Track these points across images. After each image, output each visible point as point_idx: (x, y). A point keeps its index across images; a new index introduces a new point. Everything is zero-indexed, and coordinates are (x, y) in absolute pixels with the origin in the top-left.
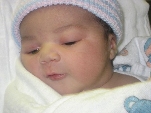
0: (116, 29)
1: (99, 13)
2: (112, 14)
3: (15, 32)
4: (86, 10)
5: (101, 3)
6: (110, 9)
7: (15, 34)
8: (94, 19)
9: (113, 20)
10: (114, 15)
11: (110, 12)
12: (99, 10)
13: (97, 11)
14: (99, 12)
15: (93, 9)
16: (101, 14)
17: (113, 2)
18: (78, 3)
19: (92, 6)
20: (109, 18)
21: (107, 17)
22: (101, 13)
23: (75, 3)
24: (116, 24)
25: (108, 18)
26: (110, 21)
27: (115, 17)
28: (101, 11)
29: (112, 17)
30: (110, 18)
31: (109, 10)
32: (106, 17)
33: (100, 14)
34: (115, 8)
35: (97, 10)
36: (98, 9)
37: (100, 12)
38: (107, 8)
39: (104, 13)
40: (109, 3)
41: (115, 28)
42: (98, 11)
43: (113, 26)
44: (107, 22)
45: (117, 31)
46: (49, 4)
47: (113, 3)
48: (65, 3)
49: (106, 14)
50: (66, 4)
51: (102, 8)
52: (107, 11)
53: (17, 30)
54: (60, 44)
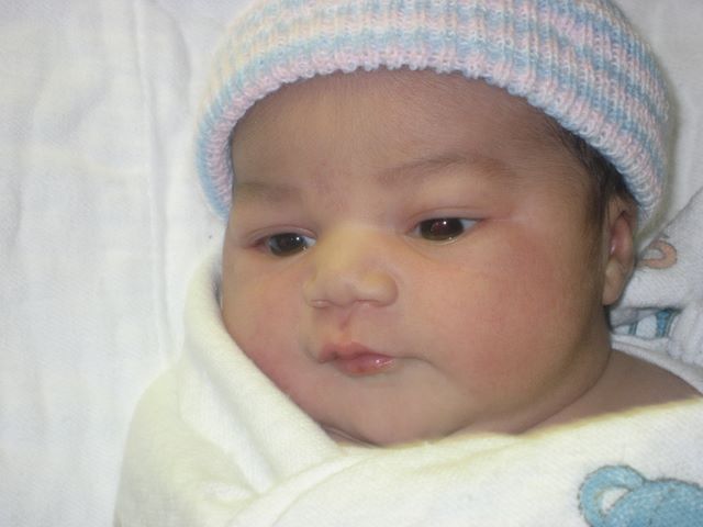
0: (639, 178)
1: (573, 116)
2: (629, 119)
3: (211, 156)
4: (524, 99)
5: (586, 71)
6: (621, 97)
7: (209, 164)
8: (552, 135)
9: (632, 144)
10: (635, 121)
11: (619, 110)
12: (577, 104)
13: (566, 108)
14: (576, 108)
15: (551, 98)
16: (582, 119)
17: (635, 64)
18: (490, 69)
19: (548, 83)
20: (615, 134)
21: (608, 132)
22: (581, 114)
23: (475, 68)
24: (641, 158)
25: (611, 135)
26: (617, 148)
27: (639, 131)
28: (583, 107)
29: (625, 132)
30: (619, 133)
31: (615, 100)
32: (603, 130)
33: (576, 119)
34: (643, 92)
35: (566, 102)
36: (569, 97)
37: (578, 112)
38: (611, 92)
39: (595, 114)
40: (618, 71)
41: (637, 175)
42: (571, 107)
43: (629, 167)
44: (605, 150)
45: (642, 186)
46: (366, 63)
47: (637, 69)
48: (433, 64)
49: (605, 118)
50: (439, 71)
51: (588, 95)
52: (607, 104)
53: (217, 151)
54: (397, 234)
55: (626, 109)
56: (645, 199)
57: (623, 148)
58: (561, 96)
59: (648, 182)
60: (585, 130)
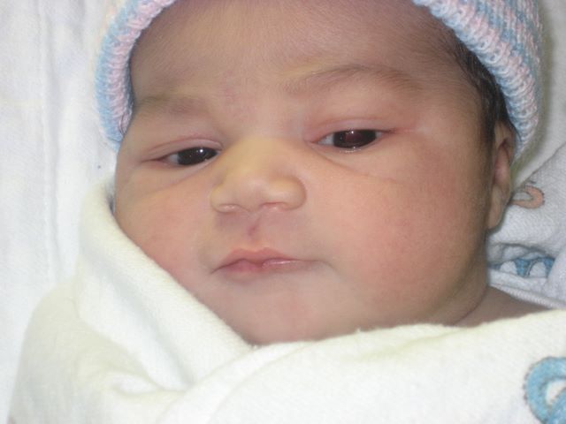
0: (523, 102)
1: (473, 30)
2: (519, 42)
6: (512, 20)
9: (521, 65)
10: (524, 42)
11: (511, 31)
12: (477, 18)
13: (468, 20)
14: (476, 23)
15: (455, 9)
16: (481, 33)
20: (509, 53)
21: (502, 50)
22: (480, 29)
24: (527, 83)
25: (505, 53)
26: (508, 67)
27: (527, 55)
28: (482, 21)
29: (516, 53)
30: (512, 54)
31: (508, 22)
32: (498, 47)
33: (475, 33)
35: (467, 15)
36: (470, 9)
37: (479, 25)
38: (505, 14)
39: (493, 31)
41: (520, 100)
42: (471, 21)
43: (516, 90)
44: (497, 69)
45: (524, 112)
49: (500, 37)
51: (486, 11)
52: (502, 23)
53: (118, 67)
54: (305, 142)
55: (516, 33)
56: (522, 128)
57: (514, 68)
58: (464, 9)
59: (529, 108)
60: (483, 45)
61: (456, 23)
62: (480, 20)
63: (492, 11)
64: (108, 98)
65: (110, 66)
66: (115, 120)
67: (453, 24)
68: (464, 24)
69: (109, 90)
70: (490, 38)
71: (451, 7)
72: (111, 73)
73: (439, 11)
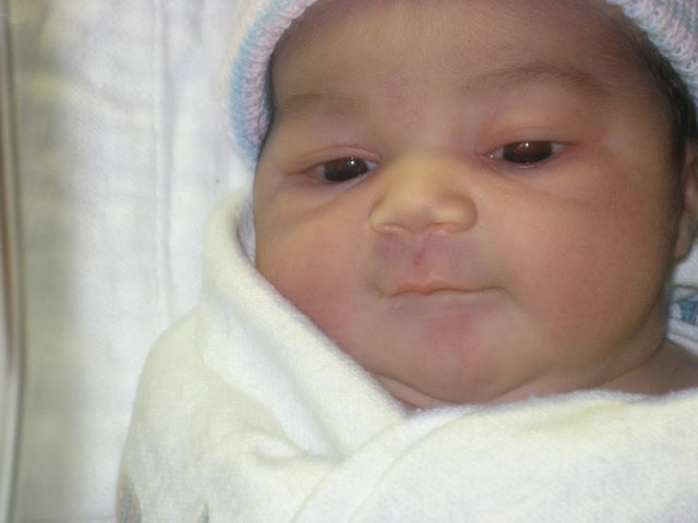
1: (669, 34)
12: (674, 21)
13: (664, 23)
14: (673, 26)
22: (678, 31)
28: (680, 25)
32: (695, 53)
33: (672, 37)
35: (663, 17)
36: (668, 10)
37: (675, 28)
39: (691, 36)
42: (668, 23)
54: (476, 154)
60: (678, 51)
61: (652, 26)
62: (677, 23)
63: (690, 13)
64: (243, 95)
65: (251, 58)
66: (249, 120)
67: (648, 26)
68: (660, 27)
69: (246, 85)
70: (688, 43)
71: (648, 7)
72: (250, 66)
73: (632, 11)
